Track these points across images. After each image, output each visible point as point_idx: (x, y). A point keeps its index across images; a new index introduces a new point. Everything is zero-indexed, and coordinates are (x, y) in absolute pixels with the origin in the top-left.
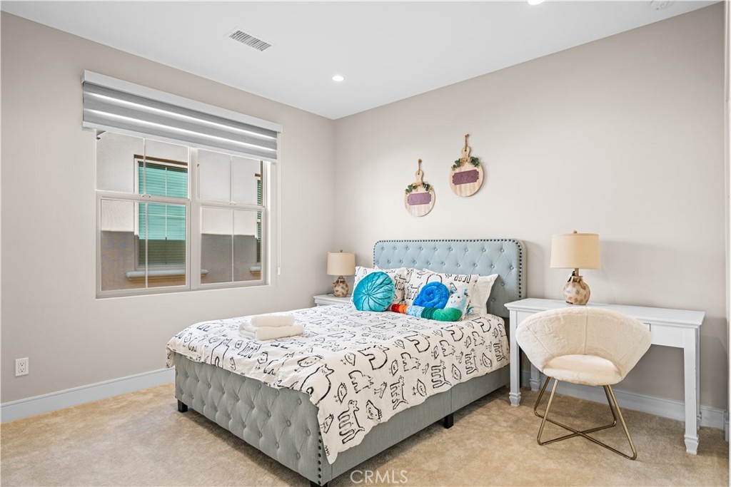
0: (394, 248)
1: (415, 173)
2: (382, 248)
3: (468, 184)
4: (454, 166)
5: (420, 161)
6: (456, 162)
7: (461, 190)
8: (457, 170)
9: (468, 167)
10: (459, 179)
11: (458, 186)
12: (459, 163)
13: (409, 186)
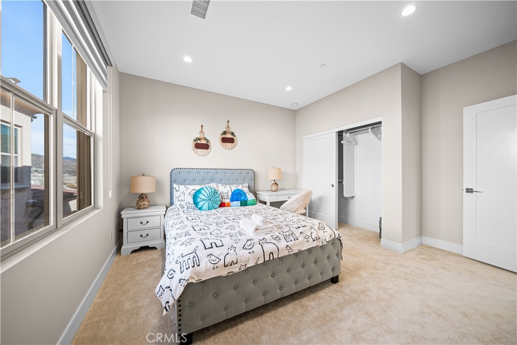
0: (189, 172)
1: (199, 132)
2: (179, 173)
3: (229, 144)
4: (222, 134)
5: (202, 126)
6: (224, 132)
7: (226, 146)
8: (224, 136)
9: (229, 136)
10: (225, 140)
11: (224, 143)
12: (225, 133)
13: (196, 138)
